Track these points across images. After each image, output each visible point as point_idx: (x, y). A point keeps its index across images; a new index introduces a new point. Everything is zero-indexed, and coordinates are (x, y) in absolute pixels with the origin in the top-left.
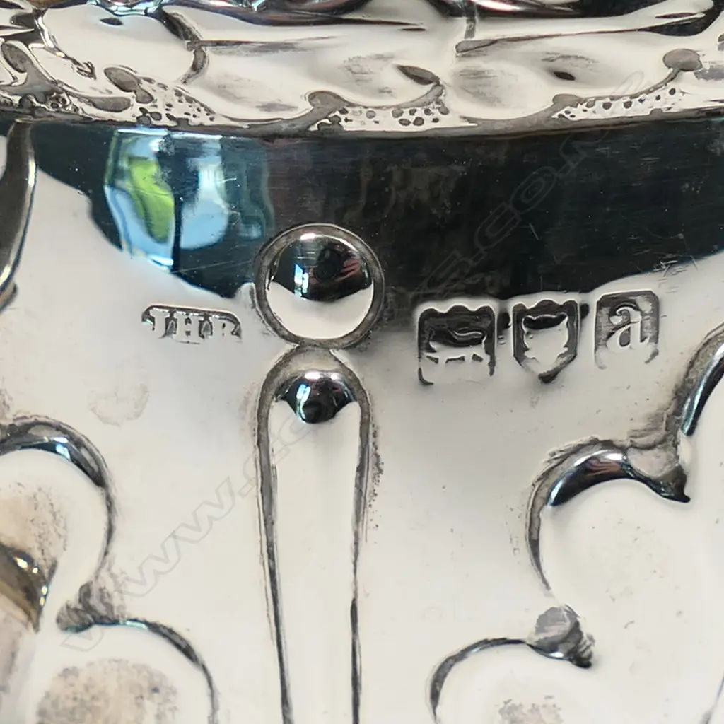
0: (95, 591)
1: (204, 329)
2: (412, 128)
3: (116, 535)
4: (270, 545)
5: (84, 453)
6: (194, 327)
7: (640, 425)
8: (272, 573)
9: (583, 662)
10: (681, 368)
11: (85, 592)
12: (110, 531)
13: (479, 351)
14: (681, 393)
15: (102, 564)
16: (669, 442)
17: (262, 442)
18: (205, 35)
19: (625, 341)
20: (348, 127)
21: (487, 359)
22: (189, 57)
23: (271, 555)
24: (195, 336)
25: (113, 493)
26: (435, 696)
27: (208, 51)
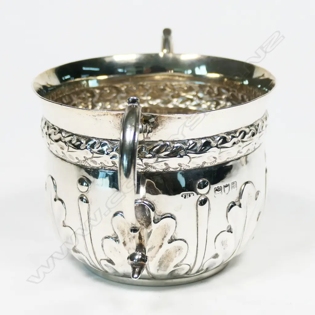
0: (173, 236)
1: (190, 196)
2: (212, 165)
3: (177, 227)
4: (197, 223)
5: (173, 216)
6: (188, 196)
7: (236, 199)
8: (197, 227)
9: (232, 232)
10: (239, 191)
11: (172, 237)
12: (176, 226)
13: (220, 191)
14: (240, 194)
15: (174, 232)
16: (239, 201)
17: (197, 209)
18: (192, 157)
19: (234, 188)
20: (204, 166)
21: (221, 193)
22: (189, 160)
23: (197, 225)
24: (188, 197)
25: (177, 221)
26: (215, 241)
27: (192, 159)
